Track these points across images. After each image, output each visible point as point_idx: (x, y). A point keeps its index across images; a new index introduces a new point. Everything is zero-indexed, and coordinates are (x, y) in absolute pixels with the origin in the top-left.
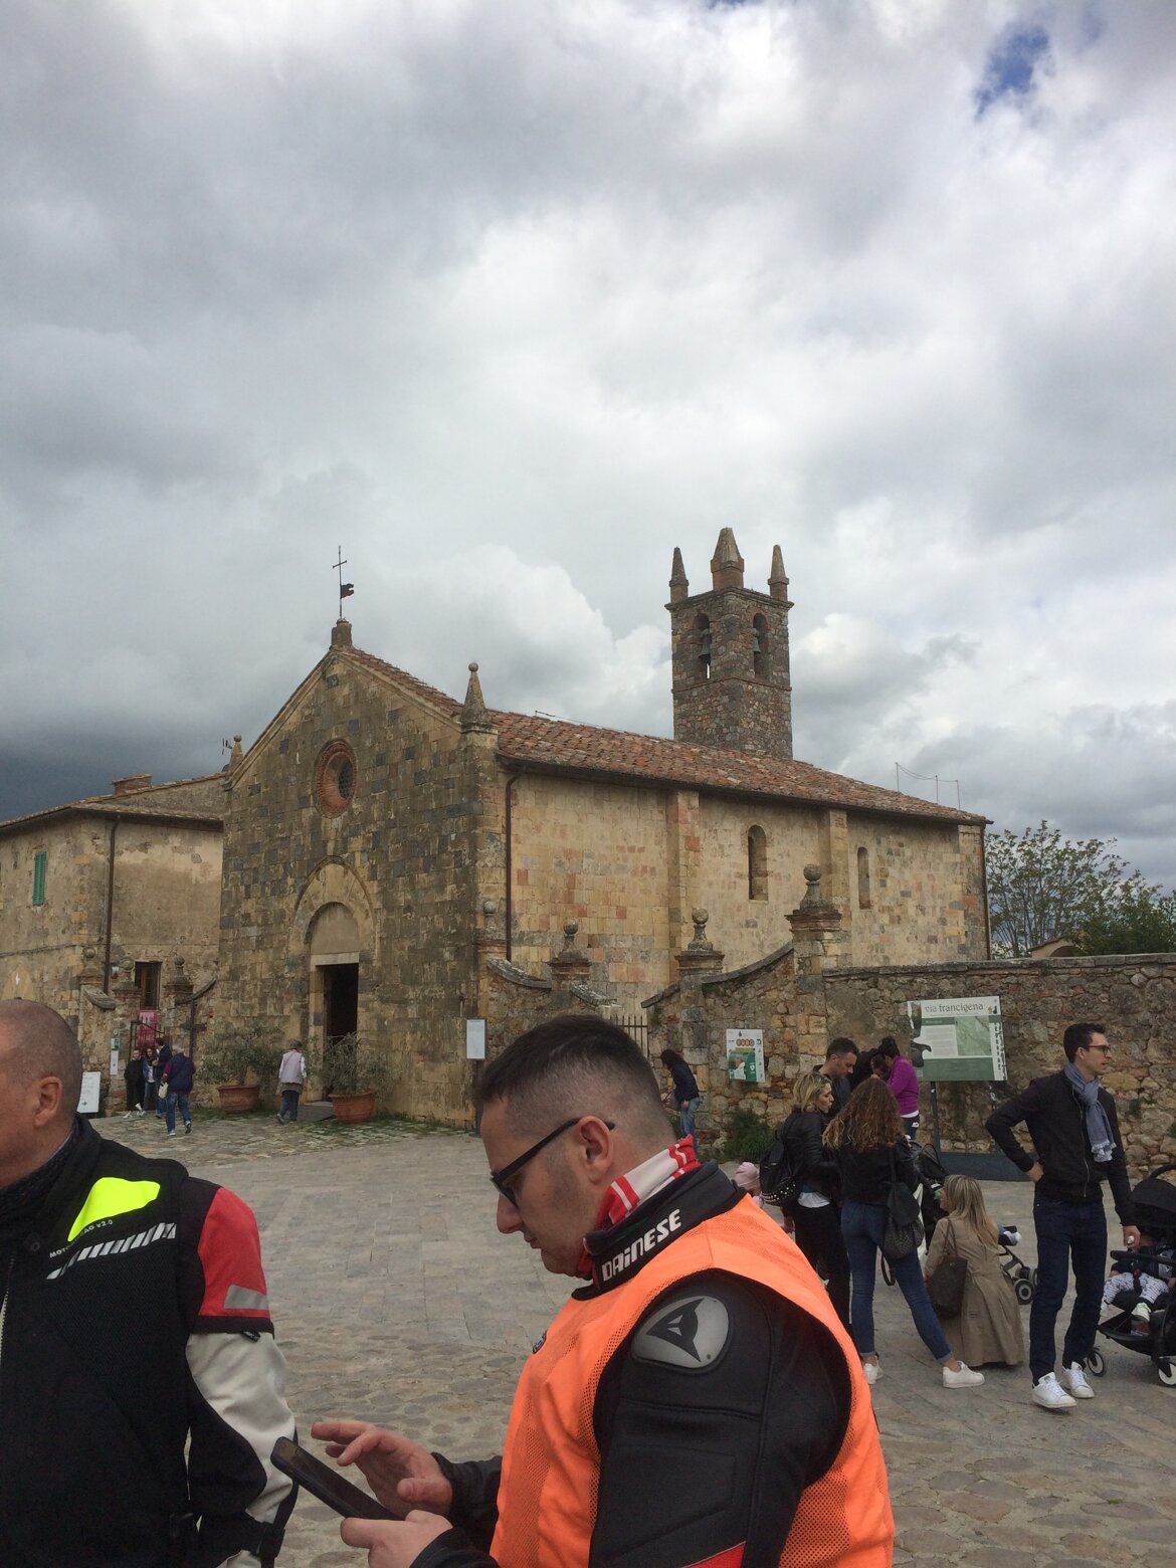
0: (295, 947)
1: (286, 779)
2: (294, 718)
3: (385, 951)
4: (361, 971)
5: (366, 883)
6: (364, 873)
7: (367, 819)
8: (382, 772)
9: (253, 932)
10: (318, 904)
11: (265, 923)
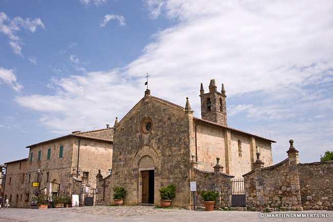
0: (135, 166)
1: (132, 127)
2: (134, 112)
3: (162, 167)
4: (155, 171)
5: (157, 150)
6: (156, 148)
7: (156, 135)
8: (161, 124)
9: (122, 163)
10: (141, 156)
11: (126, 161)
